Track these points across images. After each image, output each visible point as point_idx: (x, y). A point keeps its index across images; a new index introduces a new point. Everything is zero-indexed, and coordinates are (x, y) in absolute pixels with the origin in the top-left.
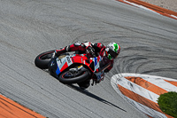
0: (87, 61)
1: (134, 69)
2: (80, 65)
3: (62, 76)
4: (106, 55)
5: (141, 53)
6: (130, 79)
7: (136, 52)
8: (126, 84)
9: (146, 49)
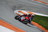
0: (28, 18)
1: (19, 9)
2: (27, 19)
3: (23, 22)
4: (32, 17)
5: (21, 6)
6: (18, 11)
7: (20, 6)
8: (17, 12)
9: (22, 5)
